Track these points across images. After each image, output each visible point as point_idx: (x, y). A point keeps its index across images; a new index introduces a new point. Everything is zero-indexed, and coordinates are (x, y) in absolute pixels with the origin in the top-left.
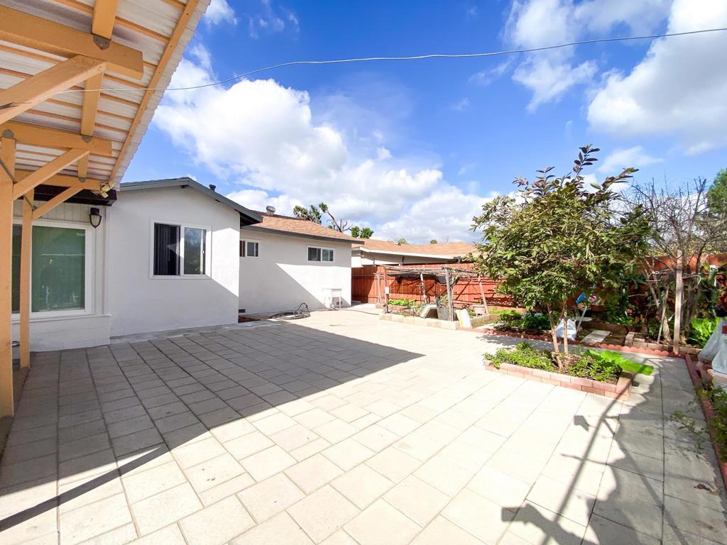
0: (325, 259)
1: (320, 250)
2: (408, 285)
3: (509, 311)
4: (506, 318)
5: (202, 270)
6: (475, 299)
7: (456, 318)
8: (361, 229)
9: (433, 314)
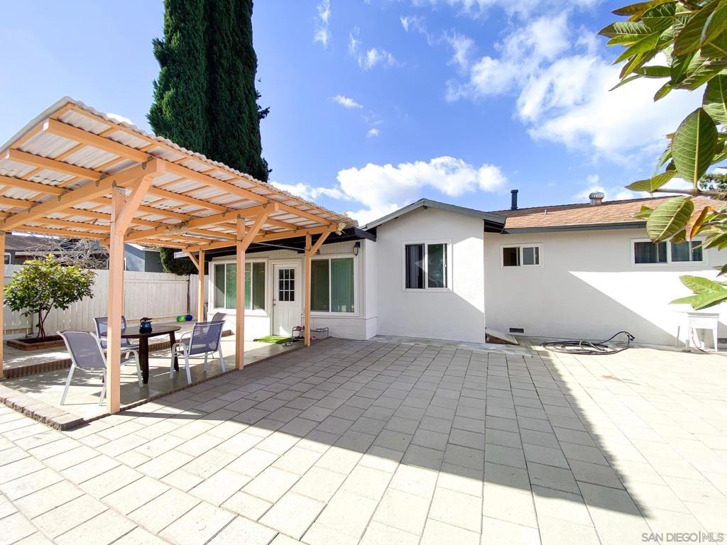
1: (663, 244)
5: (444, 284)
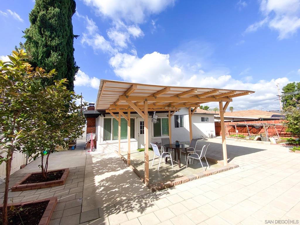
0: (206, 121)
1: (204, 118)
2: (239, 129)
3: (289, 138)
4: (289, 141)
5: (183, 126)
6: (272, 134)
7: (269, 140)
8: (204, 106)
9: (259, 139)
